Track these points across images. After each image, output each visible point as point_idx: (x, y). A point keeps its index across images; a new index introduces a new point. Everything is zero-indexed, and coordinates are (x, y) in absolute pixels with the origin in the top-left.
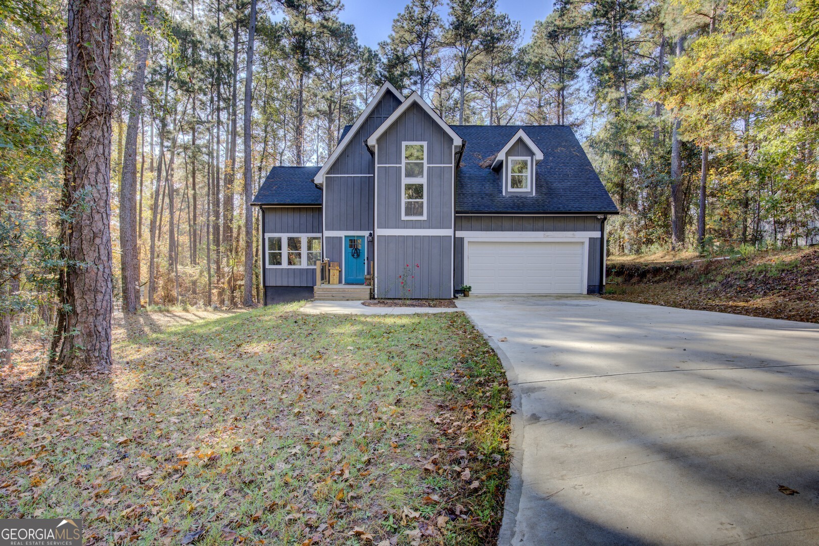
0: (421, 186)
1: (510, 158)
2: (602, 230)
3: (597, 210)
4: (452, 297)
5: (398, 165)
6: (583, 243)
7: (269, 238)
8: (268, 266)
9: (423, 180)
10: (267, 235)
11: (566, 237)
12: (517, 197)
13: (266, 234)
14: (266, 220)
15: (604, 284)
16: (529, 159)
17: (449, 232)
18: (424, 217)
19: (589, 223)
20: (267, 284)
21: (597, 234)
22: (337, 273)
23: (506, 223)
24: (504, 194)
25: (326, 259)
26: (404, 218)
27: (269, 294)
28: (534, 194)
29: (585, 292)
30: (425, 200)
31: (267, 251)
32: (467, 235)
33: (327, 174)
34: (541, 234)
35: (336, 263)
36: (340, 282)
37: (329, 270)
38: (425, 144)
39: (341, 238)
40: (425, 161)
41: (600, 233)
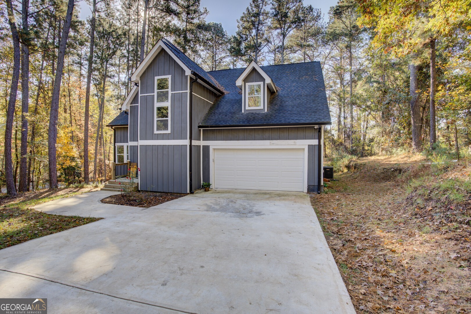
0: (167, 109)
1: (247, 84)
2: (319, 139)
3: (313, 121)
4: (188, 192)
5: (152, 94)
6: (304, 149)
7: (118, 146)
9: (167, 104)
10: (117, 144)
11: (288, 145)
12: (252, 113)
13: (116, 144)
14: (116, 135)
15: (322, 184)
16: (261, 83)
17: (186, 142)
18: (169, 131)
19: (309, 133)
21: (315, 142)
22: (135, 170)
23: (241, 134)
24: (243, 112)
25: (128, 160)
26: (156, 132)
28: (266, 111)
29: (306, 190)
30: (169, 119)
31: (117, 155)
32: (213, 144)
33: (131, 104)
34: (267, 142)
35: (135, 163)
38: (169, 77)
40: (169, 90)
41: (317, 140)
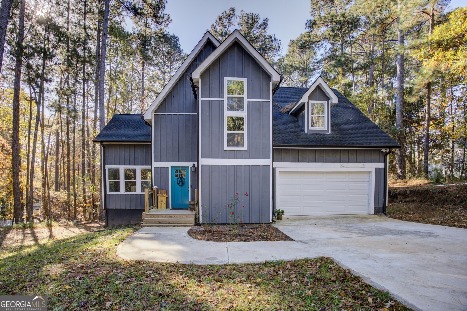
0: (242, 119)
1: (311, 102)
2: (385, 161)
3: (383, 145)
4: (271, 221)
6: (369, 172)
7: (109, 169)
8: (108, 192)
9: (243, 114)
10: (108, 167)
11: (358, 167)
12: (317, 134)
13: (106, 166)
14: (107, 155)
15: (387, 206)
16: (325, 102)
17: (267, 162)
18: (245, 148)
19: (375, 156)
20: (108, 207)
21: (381, 165)
22: (164, 199)
23: (310, 156)
24: (306, 131)
25: (154, 187)
26: (226, 148)
27: (109, 215)
28: (330, 132)
29: (372, 212)
30: (246, 132)
31: (108, 180)
33: (156, 112)
35: (163, 191)
36: (167, 207)
37: (158, 197)
38: (245, 80)
39: (168, 168)
40: (245, 96)
41: (383, 164)
